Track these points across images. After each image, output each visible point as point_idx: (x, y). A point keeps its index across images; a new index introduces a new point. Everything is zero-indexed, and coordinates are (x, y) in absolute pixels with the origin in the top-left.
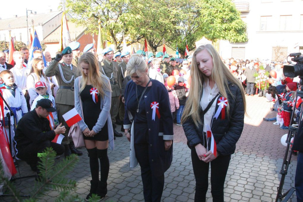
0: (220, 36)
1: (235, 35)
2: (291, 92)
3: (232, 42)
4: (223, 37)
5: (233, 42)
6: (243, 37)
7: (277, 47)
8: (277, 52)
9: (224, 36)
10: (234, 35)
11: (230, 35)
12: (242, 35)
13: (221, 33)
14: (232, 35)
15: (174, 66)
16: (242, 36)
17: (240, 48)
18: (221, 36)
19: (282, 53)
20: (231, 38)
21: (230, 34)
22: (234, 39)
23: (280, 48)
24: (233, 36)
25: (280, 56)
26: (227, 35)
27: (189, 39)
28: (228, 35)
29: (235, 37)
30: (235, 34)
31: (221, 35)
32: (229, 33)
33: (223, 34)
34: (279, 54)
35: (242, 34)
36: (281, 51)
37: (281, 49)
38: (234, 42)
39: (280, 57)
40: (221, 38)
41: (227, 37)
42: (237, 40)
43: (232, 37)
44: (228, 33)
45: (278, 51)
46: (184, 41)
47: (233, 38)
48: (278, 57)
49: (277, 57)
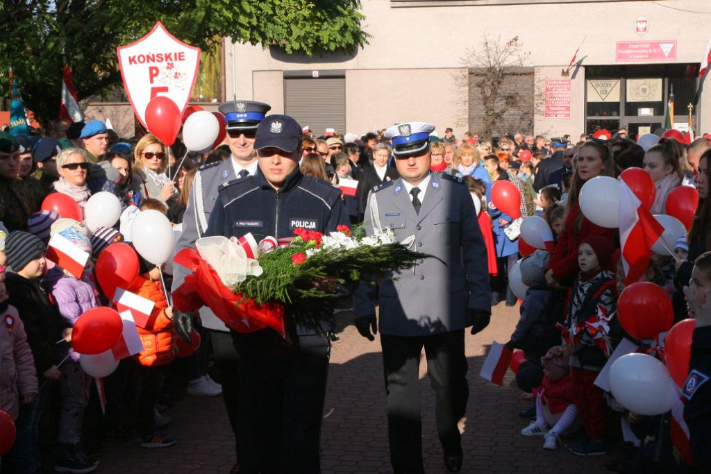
0: (236, 22)
1: (305, 19)
2: (599, 276)
3: (296, 46)
4: (253, 28)
5: (301, 48)
6: (345, 27)
7: (491, 69)
8: (488, 93)
9: (254, 22)
10: (301, 18)
11: (286, 14)
12: (338, 19)
13: (241, 7)
14: (291, 16)
15: (11, 175)
16: (340, 22)
17: (320, 77)
18: (242, 25)
19: (511, 100)
20: (290, 33)
21: (283, 12)
22: (302, 33)
23: (504, 75)
24: (297, 23)
25: (503, 112)
26: (270, 19)
27: (79, 35)
28: (275, 18)
29: (308, 28)
30: (306, 13)
31: (243, 19)
32: (281, 8)
33: (250, 15)
34: (499, 105)
35: (341, 15)
36: (507, 88)
37: (507, 78)
38: (305, 48)
39: (505, 115)
40: (243, 31)
41: (270, 25)
42: (318, 39)
43: (293, 27)
44: (273, 9)
45: (494, 92)
46: (51, 45)
47: (297, 31)
48: (498, 116)
49: (491, 119)
